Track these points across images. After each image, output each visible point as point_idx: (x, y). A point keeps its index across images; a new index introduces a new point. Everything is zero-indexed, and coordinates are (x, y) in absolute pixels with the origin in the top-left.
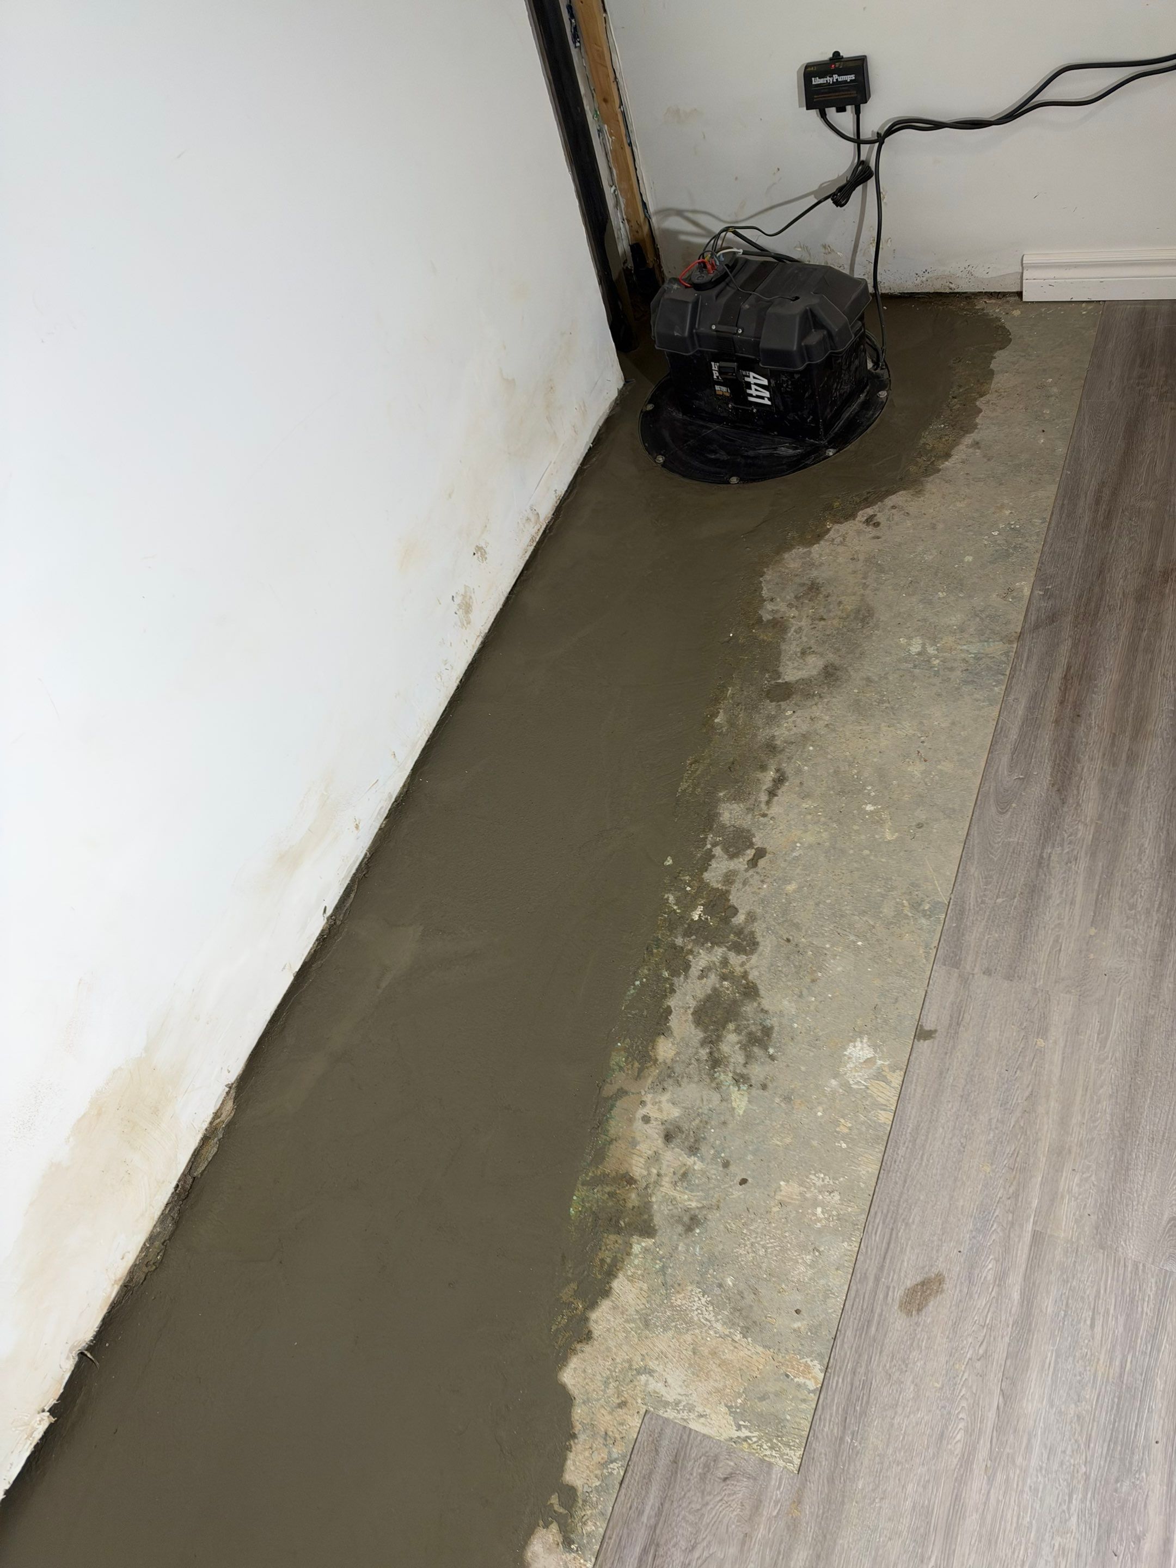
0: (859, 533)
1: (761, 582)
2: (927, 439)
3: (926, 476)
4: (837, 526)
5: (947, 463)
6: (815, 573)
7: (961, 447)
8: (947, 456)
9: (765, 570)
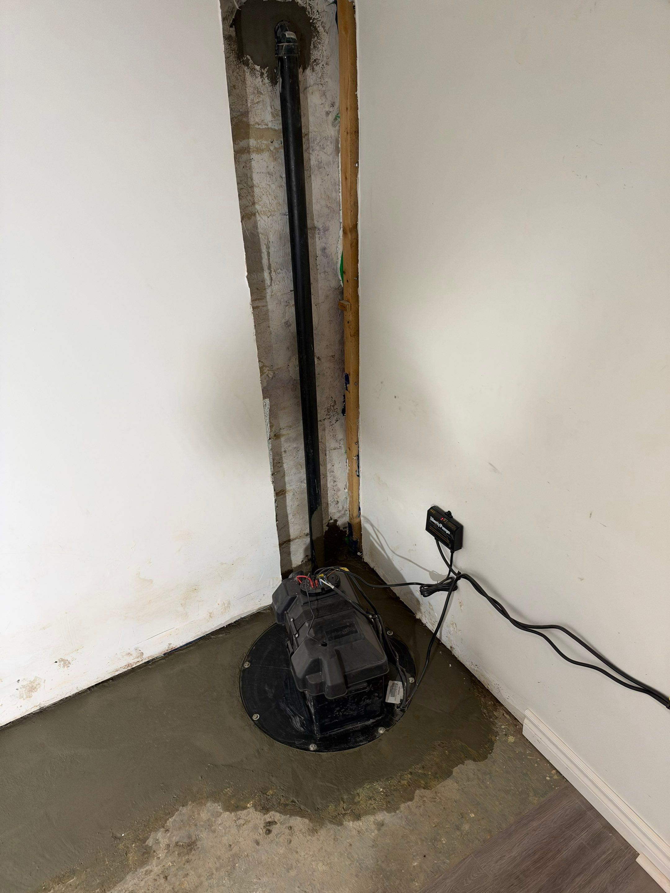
0: (255, 828)
1: (177, 810)
2: (363, 793)
3: (331, 822)
4: (252, 810)
5: (351, 823)
6: (203, 835)
7: (371, 818)
8: (357, 817)
9: (190, 803)
